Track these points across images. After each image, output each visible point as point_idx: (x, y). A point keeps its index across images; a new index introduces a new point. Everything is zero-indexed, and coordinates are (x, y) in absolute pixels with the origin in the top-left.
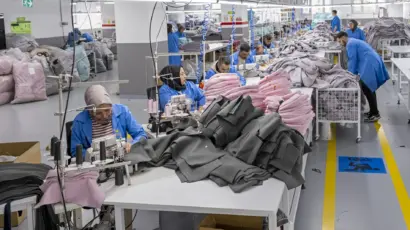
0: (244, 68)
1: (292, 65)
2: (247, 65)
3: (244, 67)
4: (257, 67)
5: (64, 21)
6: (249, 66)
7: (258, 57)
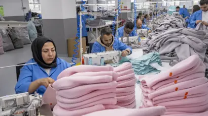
0: (128, 41)
1: (177, 42)
2: (130, 38)
3: (128, 39)
4: (139, 39)
5: (24, 7)
6: (132, 39)
7: (139, 31)
